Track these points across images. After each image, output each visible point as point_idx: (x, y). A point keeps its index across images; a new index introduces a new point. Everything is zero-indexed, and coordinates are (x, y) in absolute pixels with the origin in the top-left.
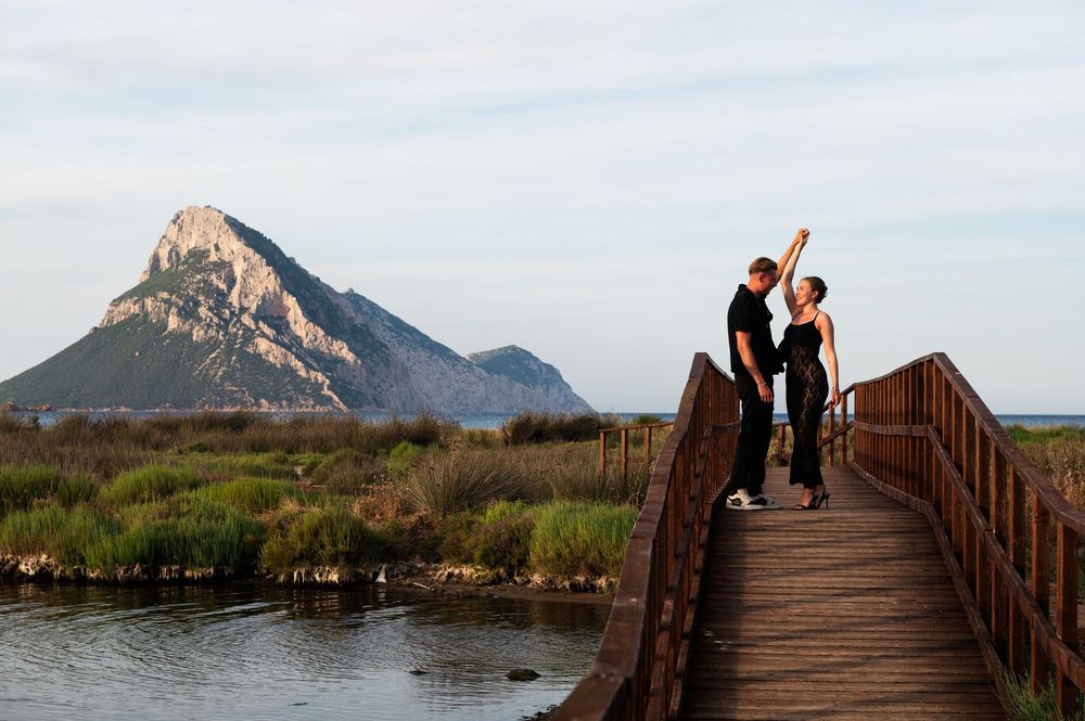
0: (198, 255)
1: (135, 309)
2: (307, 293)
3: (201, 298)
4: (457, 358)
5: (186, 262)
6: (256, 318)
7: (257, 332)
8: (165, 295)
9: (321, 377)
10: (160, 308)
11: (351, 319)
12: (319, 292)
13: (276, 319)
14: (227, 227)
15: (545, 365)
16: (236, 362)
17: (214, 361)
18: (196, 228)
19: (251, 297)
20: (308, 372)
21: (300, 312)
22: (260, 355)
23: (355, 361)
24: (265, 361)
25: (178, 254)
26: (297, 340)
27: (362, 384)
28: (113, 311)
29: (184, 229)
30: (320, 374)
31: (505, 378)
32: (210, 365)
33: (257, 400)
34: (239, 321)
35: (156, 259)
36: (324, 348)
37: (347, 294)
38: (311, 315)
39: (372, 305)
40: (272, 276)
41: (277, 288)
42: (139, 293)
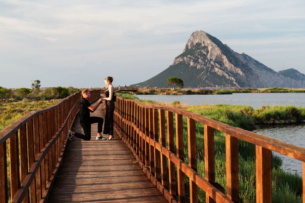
0: (199, 44)
1: (181, 60)
2: (229, 55)
3: (199, 57)
4: (275, 72)
5: (195, 46)
6: (215, 62)
7: (215, 66)
8: (189, 56)
9: (233, 79)
10: (188, 60)
11: (242, 62)
12: (232, 54)
13: (220, 62)
14: (206, 36)
15: (302, 74)
16: (209, 74)
17: (203, 74)
18: (198, 37)
19: (213, 56)
20: (229, 77)
21: (227, 60)
22: (216, 72)
23: (243, 74)
24: (217, 74)
25: (193, 44)
26: (226, 68)
27: (245, 80)
28: (176, 61)
29: (195, 38)
30: (232, 78)
31: (289, 78)
32: (202, 75)
33: (215, 85)
34: (210, 63)
35: (187, 46)
36: (234, 70)
37: (242, 54)
38: (230, 61)
39: (250, 57)
40: (219, 50)
41: (221, 54)
42: (182, 56)
